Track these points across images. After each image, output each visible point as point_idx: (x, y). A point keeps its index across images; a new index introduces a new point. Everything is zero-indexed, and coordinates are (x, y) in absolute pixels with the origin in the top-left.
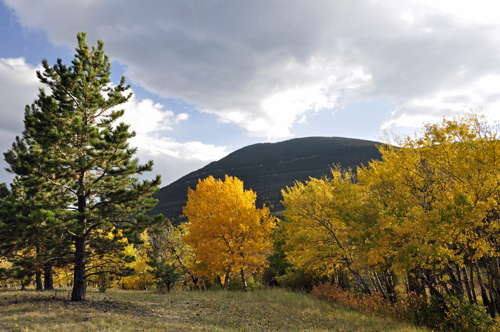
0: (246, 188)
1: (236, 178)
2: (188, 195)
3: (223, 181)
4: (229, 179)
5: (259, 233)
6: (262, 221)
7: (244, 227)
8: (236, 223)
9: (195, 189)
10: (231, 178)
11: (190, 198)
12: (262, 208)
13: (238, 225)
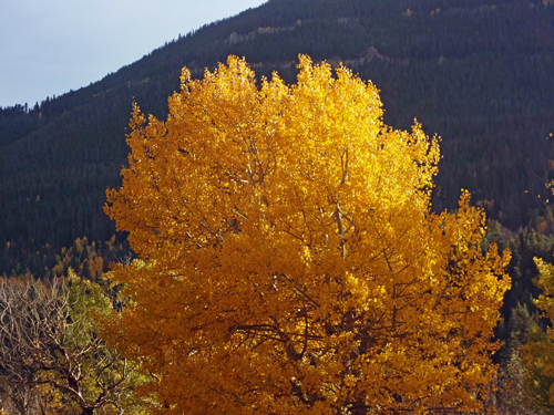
0: (394, 118)
1: (345, 74)
2: (134, 140)
3: (291, 79)
4: (314, 76)
5: (432, 318)
6: (451, 266)
7: (364, 292)
8: (331, 273)
9: (163, 114)
10: (324, 71)
11: (137, 156)
12: (453, 207)
13: (340, 280)
